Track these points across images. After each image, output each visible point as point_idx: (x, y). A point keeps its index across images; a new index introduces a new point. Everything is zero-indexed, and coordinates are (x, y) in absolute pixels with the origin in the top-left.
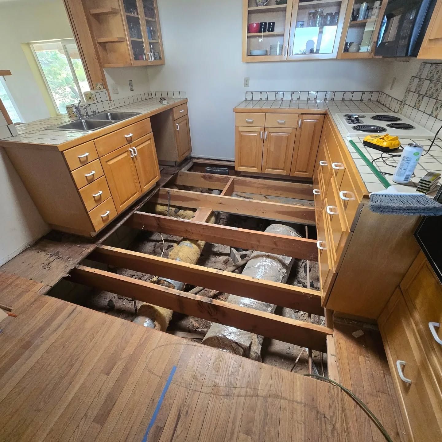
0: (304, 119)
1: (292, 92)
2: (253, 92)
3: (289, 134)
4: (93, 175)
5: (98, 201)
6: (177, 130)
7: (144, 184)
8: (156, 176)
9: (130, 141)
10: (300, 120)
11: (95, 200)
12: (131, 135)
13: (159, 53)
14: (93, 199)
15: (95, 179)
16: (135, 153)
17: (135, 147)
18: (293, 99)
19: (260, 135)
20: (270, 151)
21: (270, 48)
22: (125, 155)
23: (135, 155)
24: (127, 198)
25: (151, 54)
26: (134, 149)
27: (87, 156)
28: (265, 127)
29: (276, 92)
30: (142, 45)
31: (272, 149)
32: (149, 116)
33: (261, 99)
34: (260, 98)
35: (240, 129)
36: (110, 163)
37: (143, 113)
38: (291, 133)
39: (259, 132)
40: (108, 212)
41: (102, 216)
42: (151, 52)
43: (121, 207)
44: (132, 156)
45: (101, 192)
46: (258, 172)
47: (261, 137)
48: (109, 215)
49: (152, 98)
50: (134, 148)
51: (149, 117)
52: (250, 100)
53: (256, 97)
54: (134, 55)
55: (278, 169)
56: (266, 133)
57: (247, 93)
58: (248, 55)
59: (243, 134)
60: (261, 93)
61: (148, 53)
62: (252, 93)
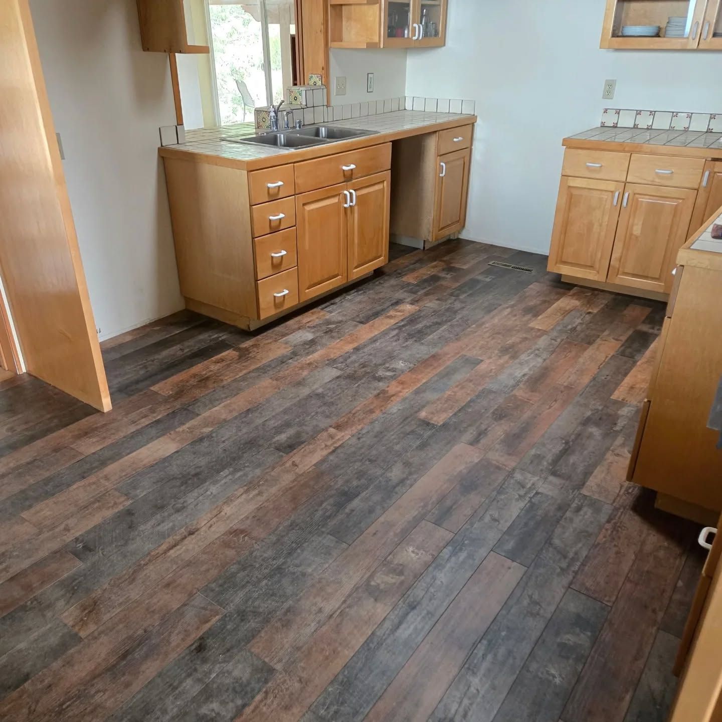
0: (716, 170)
1: (711, 114)
2: (620, 110)
3: (681, 201)
4: (280, 219)
5: (277, 266)
6: (441, 175)
7: (356, 265)
8: (379, 257)
9: (348, 177)
10: (707, 173)
11: (272, 263)
12: (353, 166)
13: (436, 25)
14: (270, 262)
15: (281, 228)
16: (351, 201)
17: (355, 190)
18: (713, 131)
19: (613, 197)
20: (631, 234)
21: (668, 23)
22: (335, 200)
23: (351, 204)
24: (320, 279)
25: (419, 27)
26: (351, 194)
27: (279, 187)
28: (626, 183)
29: (675, 114)
30: (406, 9)
31: (637, 230)
32: (391, 140)
33: (635, 127)
34: (635, 125)
35: (573, 183)
36: (309, 208)
37: (382, 133)
38: (683, 199)
39: (612, 192)
40: (286, 292)
41: (275, 295)
42: (421, 23)
43: (308, 292)
44: (345, 205)
45: (284, 253)
46: (600, 280)
47: (615, 203)
48: (286, 297)
49: (405, 109)
50: (352, 191)
51: (390, 142)
52: (612, 125)
53: (626, 121)
54: (389, 28)
55: (646, 277)
56: (626, 195)
57: (606, 111)
58: (614, 35)
59: (575, 192)
60: (639, 113)
61: (415, 25)
62: (618, 112)
